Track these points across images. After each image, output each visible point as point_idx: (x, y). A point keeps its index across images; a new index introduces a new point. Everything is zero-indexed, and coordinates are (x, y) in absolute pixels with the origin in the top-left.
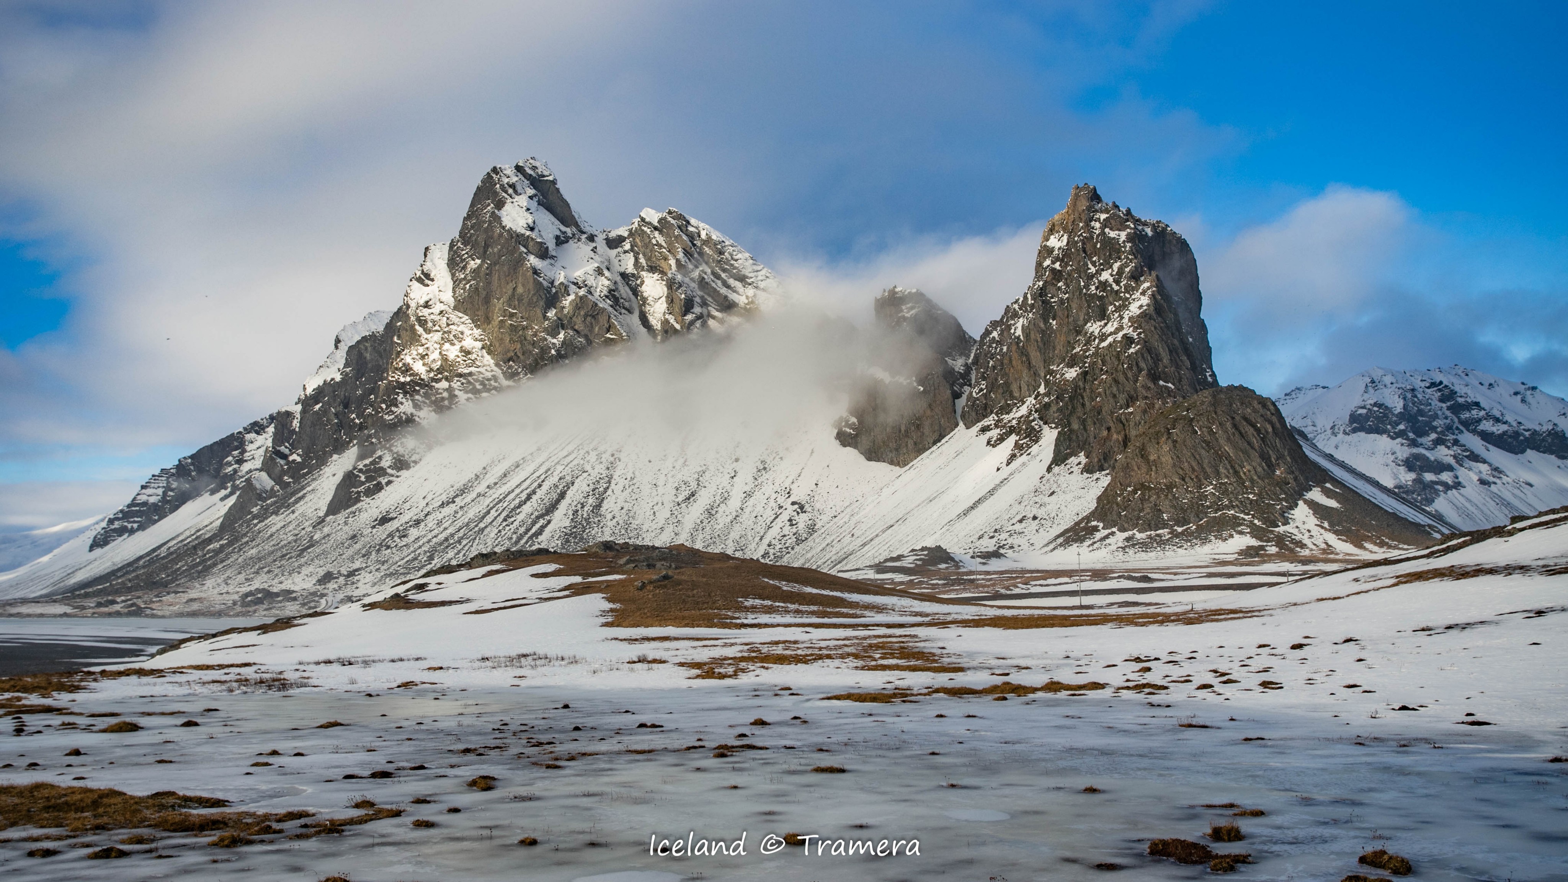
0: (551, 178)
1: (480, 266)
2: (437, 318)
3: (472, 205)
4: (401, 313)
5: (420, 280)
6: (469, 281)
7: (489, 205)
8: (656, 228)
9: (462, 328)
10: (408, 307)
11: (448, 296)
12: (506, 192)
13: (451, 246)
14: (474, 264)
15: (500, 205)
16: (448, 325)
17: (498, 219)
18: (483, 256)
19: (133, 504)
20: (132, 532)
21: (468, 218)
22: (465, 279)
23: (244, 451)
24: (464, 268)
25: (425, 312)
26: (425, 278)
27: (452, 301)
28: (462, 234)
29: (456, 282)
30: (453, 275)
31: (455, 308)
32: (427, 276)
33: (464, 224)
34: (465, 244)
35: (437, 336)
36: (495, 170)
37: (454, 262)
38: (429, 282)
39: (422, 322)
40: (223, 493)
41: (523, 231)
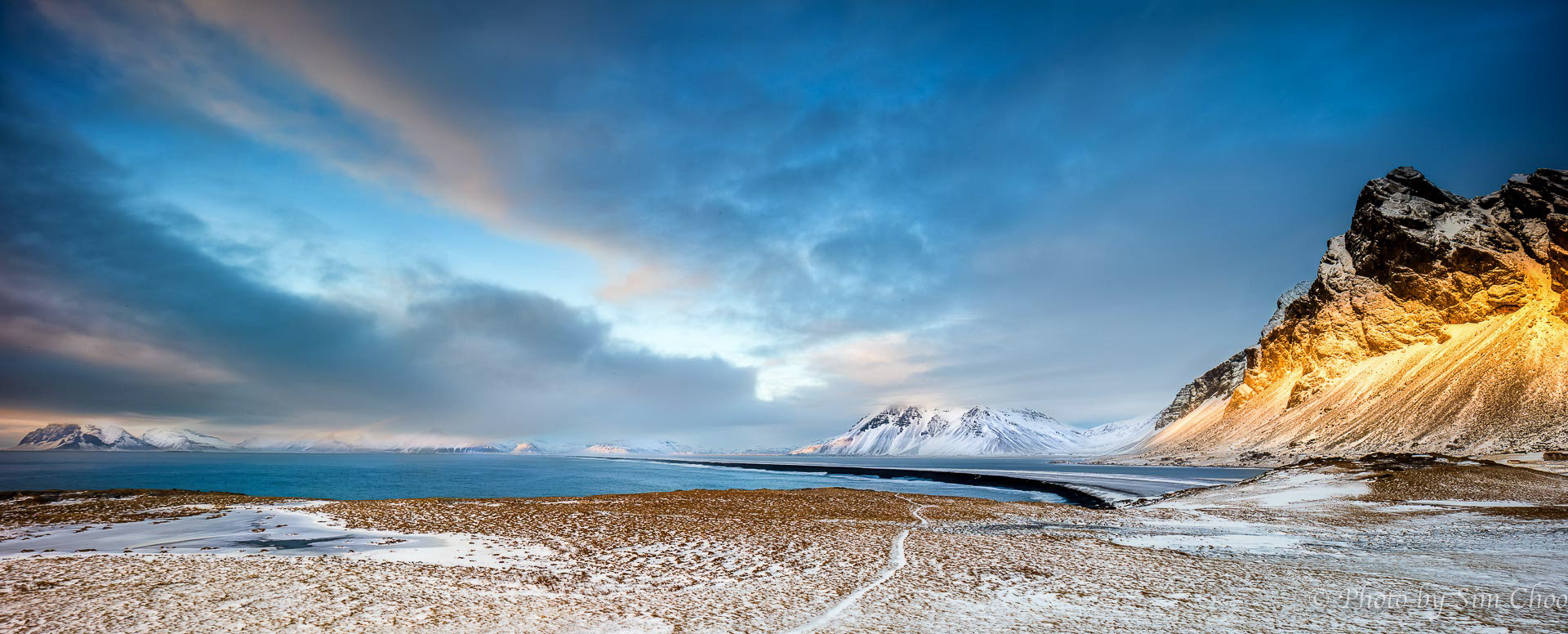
0: (1418, 176)
1: (1372, 244)
2: (1343, 282)
3: (1357, 209)
4: (1318, 284)
5: (1327, 262)
6: (1364, 256)
7: (1370, 206)
8: (1527, 186)
9: (1365, 285)
10: (1322, 279)
11: (1350, 267)
12: (1383, 194)
13: (1346, 237)
14: (1366, 244)
15: (1379, 203)
16: (1354, 285)
17: (1379, 213)
18: (1372, 238)
19: (1174, 404)
20: (1175, 420)
21: (1356, 217)
22: (1361, 254)
23: (1232, 372)
24: (1360, 248)
25: (1335, 280)
26: (1330, 260)
27: (1354, 271)
28: (1354, 227)
29: (1355, 259)
30: (1352, 255)
31: (1357, 274)
32: (1332, 258)
33: (1353, 221)
34: (1357, 233)
35: (1346, 294)
36: (1370, 183)
37: (1350, 247)
38: (1334, 262)
39: (1335, 288)
40: (1223, 396)
41: (1401, 216)
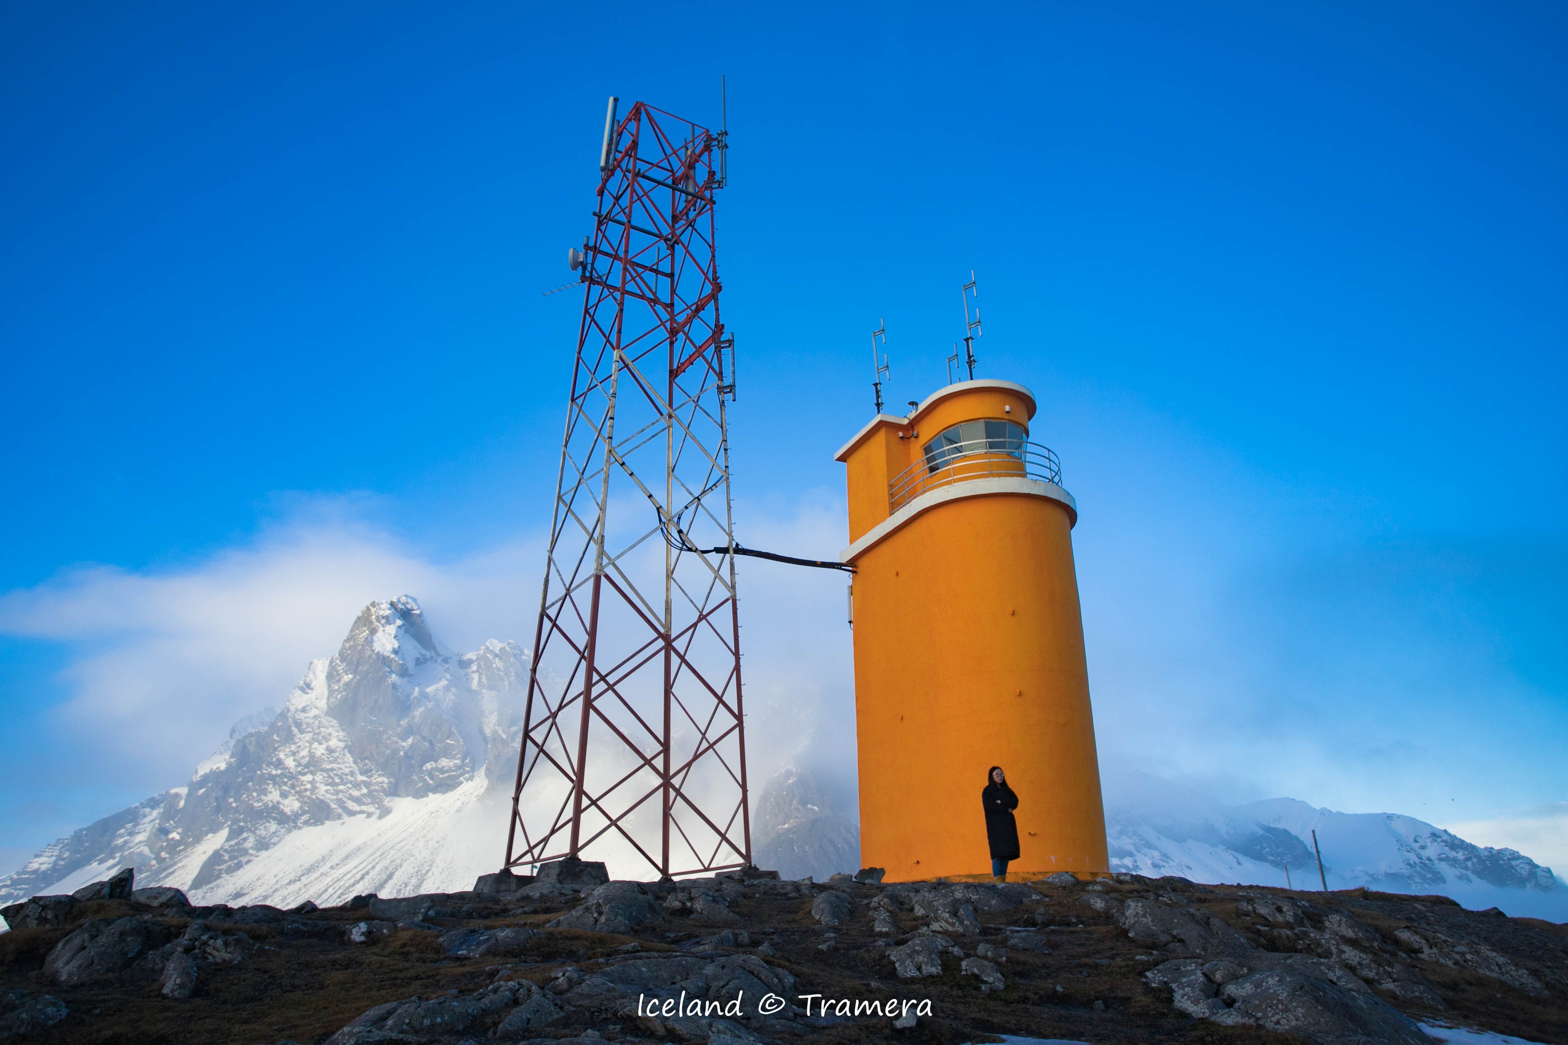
0: (418, 613)
1: (352, 680)
2: (311, 721)
3: (352, 630)
4: (282, 716)
5: (302, 689)
6: (341, 692)
7: (365, 631)
8: (497, 655)
9: (330, 730)
10: (288, 710)
11: (323, 704)
12: (380, 622)
13: (331, 662)
14: (347, 678)
15: (374, 632)
16: (319, 727)
17: (370, 643)
18: (355, 672)
21: (348, 640)
22: (338, 690)
23: (136, 825)
24: (339, 681)
25: (302, 715)
26: (306, 687)
27: (325, 708)
28: (341, 654)
29: (331, 692)
30: (329, 686)
31: (327, 714)
32: (308, 686)
33: (344, 645)
34: (342, 661)
35: (308, 737)
36: (373, 604)
37: (332, 676)
38: (310, 691)
39: (298, 724)
41: (389, 655)
